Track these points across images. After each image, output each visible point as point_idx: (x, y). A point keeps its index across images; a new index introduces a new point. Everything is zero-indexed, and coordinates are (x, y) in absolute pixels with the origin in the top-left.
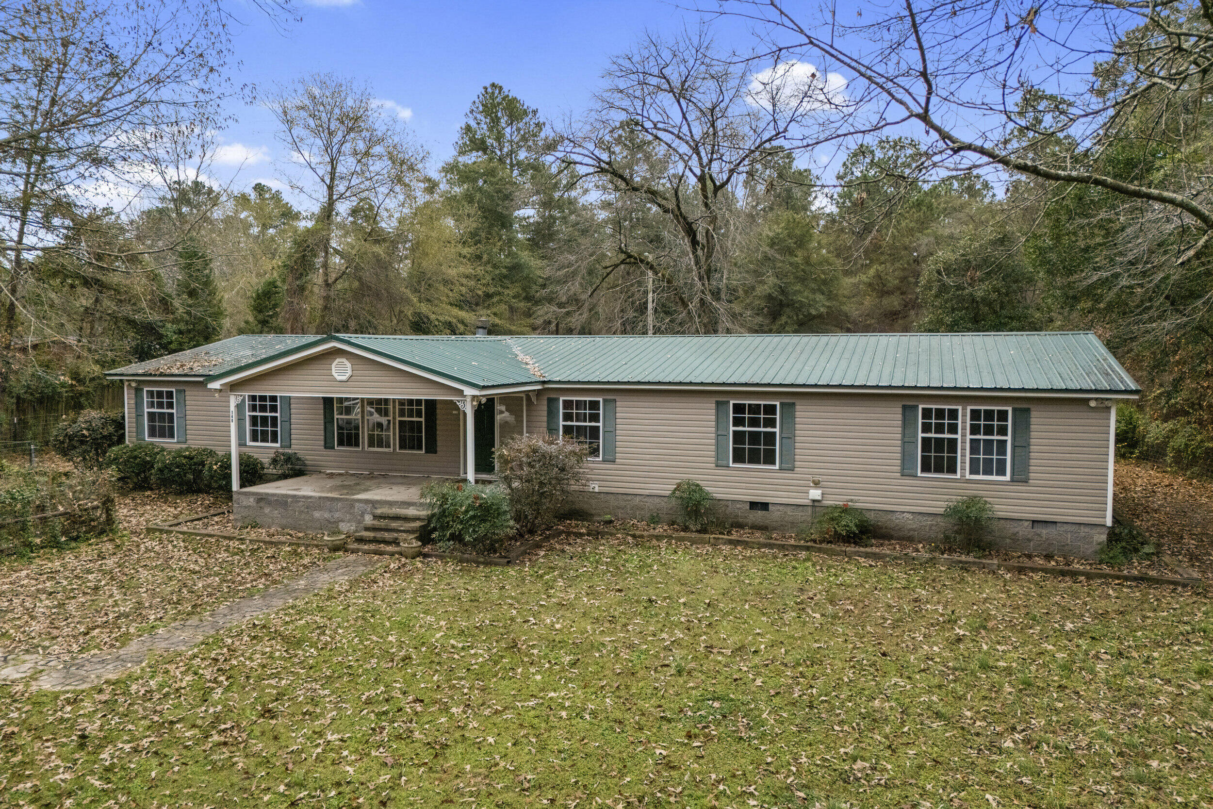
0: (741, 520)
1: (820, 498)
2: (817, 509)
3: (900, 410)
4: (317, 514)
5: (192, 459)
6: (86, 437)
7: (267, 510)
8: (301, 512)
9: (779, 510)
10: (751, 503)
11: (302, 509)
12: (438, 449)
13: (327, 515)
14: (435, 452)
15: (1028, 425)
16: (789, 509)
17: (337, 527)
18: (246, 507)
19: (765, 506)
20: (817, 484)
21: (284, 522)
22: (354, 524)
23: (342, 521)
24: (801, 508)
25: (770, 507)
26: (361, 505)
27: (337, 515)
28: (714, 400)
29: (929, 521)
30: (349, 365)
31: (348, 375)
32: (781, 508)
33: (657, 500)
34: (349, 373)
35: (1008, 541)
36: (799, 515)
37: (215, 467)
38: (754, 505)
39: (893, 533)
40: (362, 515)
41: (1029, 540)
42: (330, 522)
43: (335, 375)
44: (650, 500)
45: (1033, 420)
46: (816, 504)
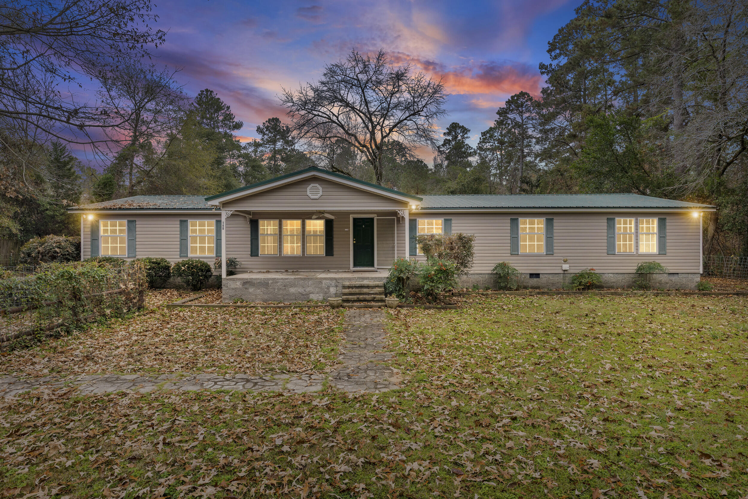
0: (525, 284)
1: (568, 269)
2: (566, 275)
3: (606, 221)
4: (292, 290)
5: (159, 264)
6: (58, 253)
7: (251, 290)
8: (279, 289)
9: (545, 277)
10: (530, 274)
11: (280, 287)
12: (335, 253)
13: (301, 290)
14: (332, 255)
15: (665, 228)
16: (550, 276)
17: (308, 298)
18: (233, 289)
19: (537, 275)
20: (565, 261)
21: (266, 297)
22: (322, 295)
23: (312, 293)
24: (557, 275)
25: (541, 275)
26: (328, 281)
27: (308, 290)
28: (509, 218)
29: (620, 277)
30: (320, 188)
31: (319, 195)
32: (546, 276)
33: (476, 276)
34: (321, 193)
35: (658, 284)
36: (556, 279)
37: (183, 268)
38: (532, 275)
39: (603, 285)
40: (328, 288)
41: (667, 283)
42: (303, 295)
43: (310, 195)
44: (473, 276)
45: (667, 224)
46: (565, 272)
